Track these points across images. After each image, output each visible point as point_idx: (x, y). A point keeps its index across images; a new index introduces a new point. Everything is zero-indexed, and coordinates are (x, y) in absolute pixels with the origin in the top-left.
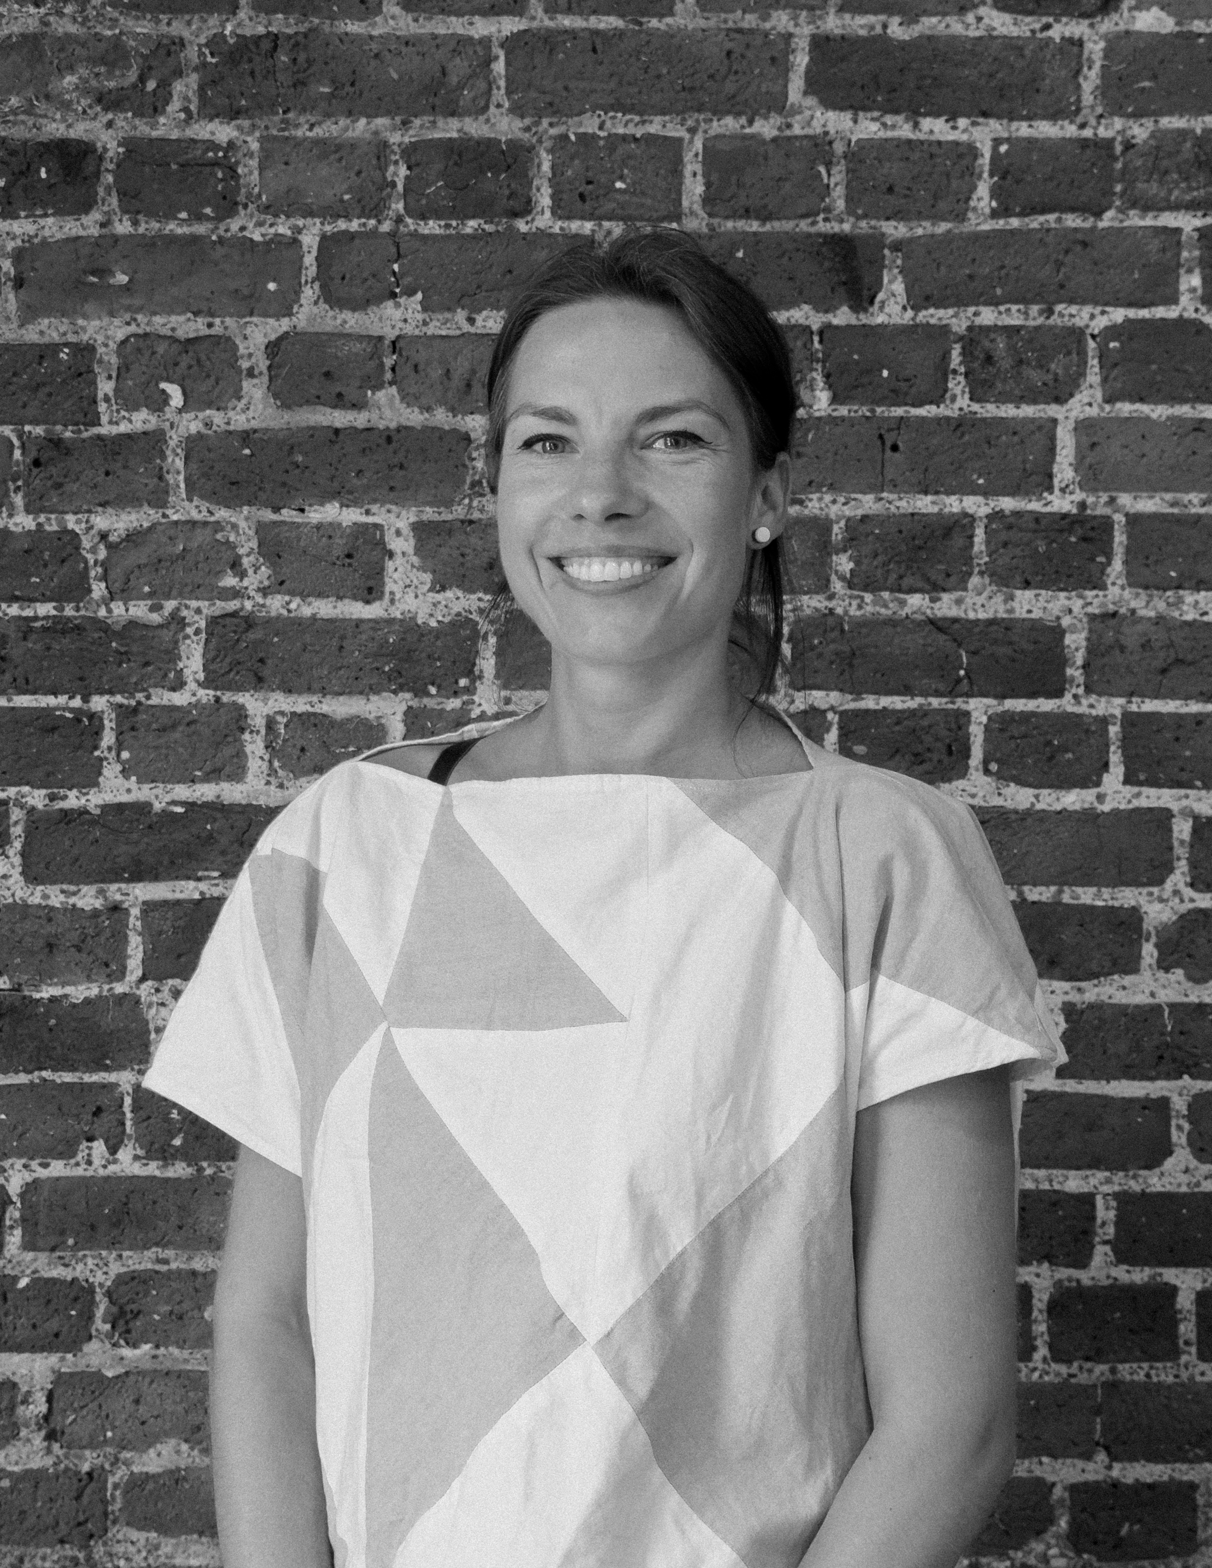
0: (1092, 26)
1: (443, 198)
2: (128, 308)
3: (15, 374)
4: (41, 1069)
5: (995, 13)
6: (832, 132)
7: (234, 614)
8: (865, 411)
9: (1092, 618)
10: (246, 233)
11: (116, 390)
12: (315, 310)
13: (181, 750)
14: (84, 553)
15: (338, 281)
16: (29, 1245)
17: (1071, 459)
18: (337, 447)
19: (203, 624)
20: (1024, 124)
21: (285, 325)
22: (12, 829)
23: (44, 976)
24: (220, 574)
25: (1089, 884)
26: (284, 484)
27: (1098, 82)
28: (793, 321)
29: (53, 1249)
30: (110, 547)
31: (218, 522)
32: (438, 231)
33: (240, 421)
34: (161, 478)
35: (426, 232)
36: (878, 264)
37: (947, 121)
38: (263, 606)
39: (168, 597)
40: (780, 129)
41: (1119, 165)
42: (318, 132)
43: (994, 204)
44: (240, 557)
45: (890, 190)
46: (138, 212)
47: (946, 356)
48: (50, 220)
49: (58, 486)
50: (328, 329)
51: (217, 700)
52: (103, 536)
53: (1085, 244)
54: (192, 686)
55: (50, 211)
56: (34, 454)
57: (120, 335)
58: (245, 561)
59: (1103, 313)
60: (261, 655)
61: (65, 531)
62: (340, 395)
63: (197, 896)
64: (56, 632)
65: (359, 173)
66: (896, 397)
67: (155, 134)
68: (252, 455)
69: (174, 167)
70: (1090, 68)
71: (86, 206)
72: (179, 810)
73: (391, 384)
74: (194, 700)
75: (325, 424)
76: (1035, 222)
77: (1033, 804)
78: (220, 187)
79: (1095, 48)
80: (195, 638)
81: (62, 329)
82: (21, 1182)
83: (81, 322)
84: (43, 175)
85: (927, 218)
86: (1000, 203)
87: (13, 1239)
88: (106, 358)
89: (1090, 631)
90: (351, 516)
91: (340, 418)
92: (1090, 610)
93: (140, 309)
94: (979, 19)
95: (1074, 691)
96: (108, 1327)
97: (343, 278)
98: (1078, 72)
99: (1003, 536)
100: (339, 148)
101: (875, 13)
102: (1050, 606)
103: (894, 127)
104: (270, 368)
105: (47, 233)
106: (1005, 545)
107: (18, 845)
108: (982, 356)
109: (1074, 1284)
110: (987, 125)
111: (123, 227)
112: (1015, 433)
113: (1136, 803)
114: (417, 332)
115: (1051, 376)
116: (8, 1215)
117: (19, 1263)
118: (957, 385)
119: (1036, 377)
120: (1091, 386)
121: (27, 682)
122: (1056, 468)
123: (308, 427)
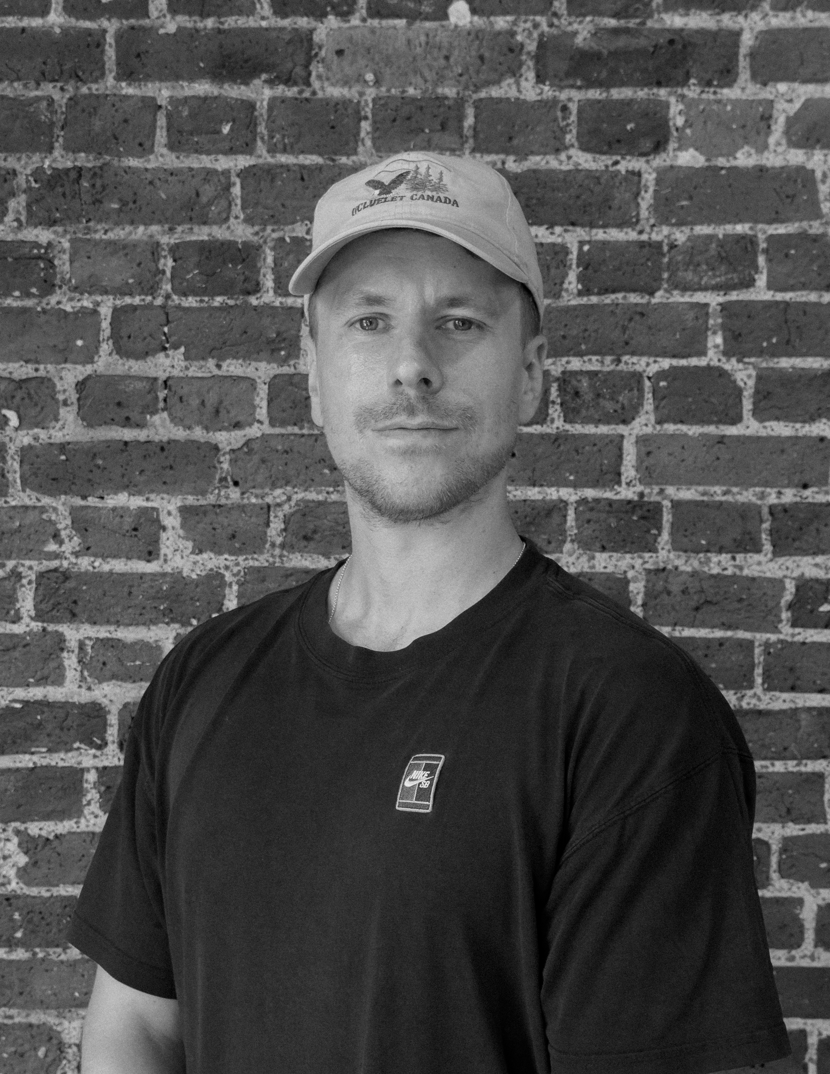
0: (648, 162)
1: (199, 282)
5: (580, 153)
7: (56, 570)
9: (648, 571)
10: (61, 306)
12: (110, 359)
13: (20, 664)
15: (126, 339)
17: (634, 463)
18: (125, 454)
19: (33, 577)
20: (601, 231)
21: (88, 369)
24: (45, 542)
26: (89, 480)
27: (652, 201)
31: (43, 507)
32: (194, 305)
33: (58, 436)
34: (3, 476)
35: (187, 305)
37: (547, 229)
38: (76, 564)
39: (9, 558)
41: (666, 260)
42: (111, 235)
43: (580, 287)
44: (59, 530)
50: (119, 373)
51: (44, 629)
53: (642, 314)
54: (26, 620)
58: (63, 534)
59: (655, 362)
60: (74, 598)
62: (128, 419)
63: (31, 765)
65: (139, 264)
68: (67, 460)
69: (10, 260)
70: (646, 191)
72: (18, 706)
73: (163, 410)
74: (28, 629)
75: (118, 438)
76: (608, 299)
78: (42, 274)
79: (649, 178)
80: (28, 587)
86: (583, 286)
89: (648, 581)
90: (137, 502)
91: (128, 434)
92: (647, 566)
94: (569, 158)
97: (129, 337)
98: (638, 194)
99: (588, 515)
100: (125, 247)
101: (497, 153)
102: (619, 563)
104: (79, 399)
106: (589, 521)
108: (572, 392)
110: (575, 231)
112: (595, 445)
114: (181, 374)
115: (620, 405)
118: (555, 411)
119: (609, 406)
120: (647, 413)
122: (623, 469)
123: (107, 441)
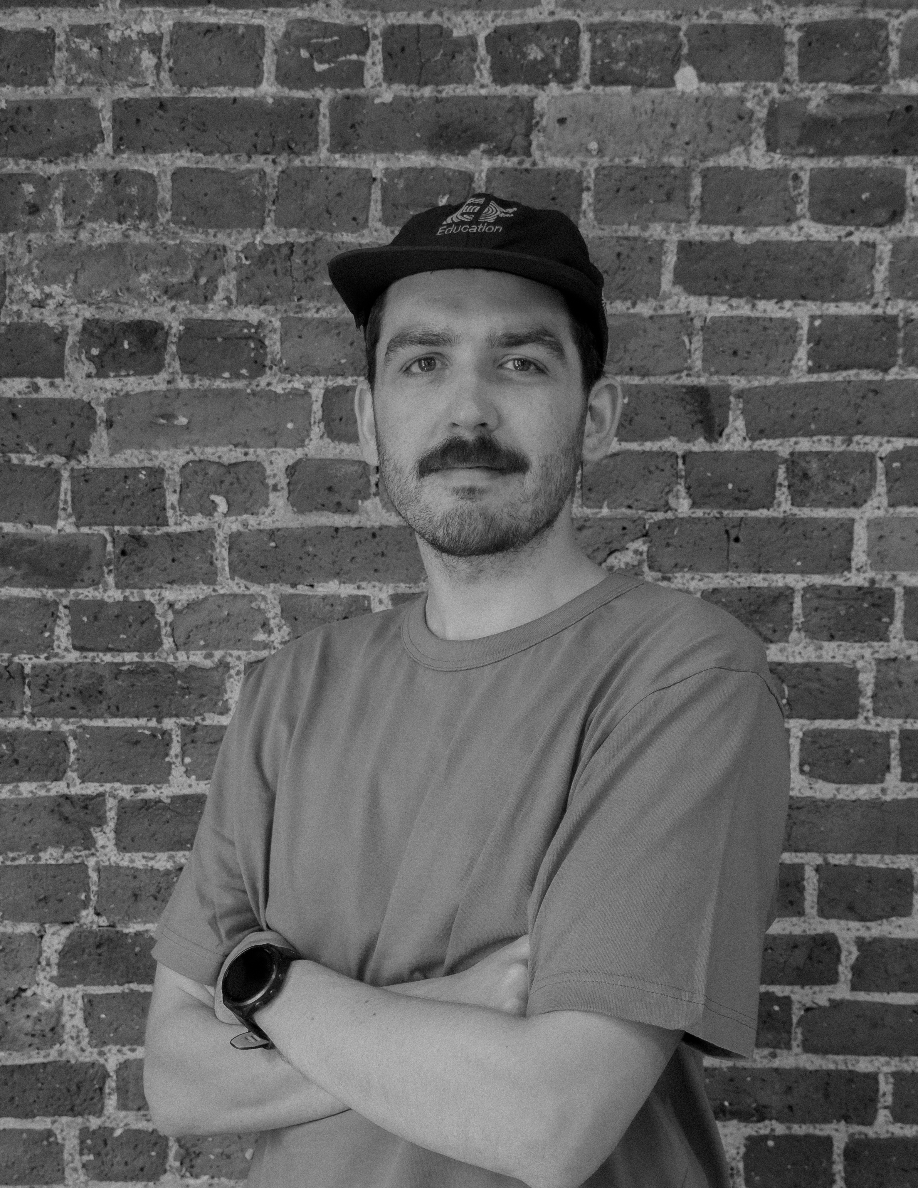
0: (882, 233)
2: (187, 442)
3: (107, 490)
4: (129, 982)
5: (812, 224)
6: (693, 311)
8: (715, 513)
9: (879, 661)
10: (272, 388)
11: (180, 501)
12: (321, 443)
14: (157, 617)
15: (337, 421)
16: (123, 1106)
17: (865, 547)
18: (336, 541)
19: (242, 667)
20: (832, 305)
21: (299, 453)
22: (108, 814)
23: (130, 917)
24: (254, 631)
25: (876, 853)
26: (299, 568)
27: (887, 273)
28: (664, 449)
29: (139, 1109)
30: (176, 612)
31: (252, 595)
33: (267, 522)
34: (212, 563)
36: (726, 406)
37: (776, 303)
39: (217, 648)
40: (655, 310)
41: (901, 335)
42: (323, 314)
43: (810, 363)
44: (268, 619)
45: (735, 353)
46: (194, 373)
47: (774, 474)
48: (132, 379)
49: (139, 569)
50: (331, 456)
52: (171, 605)
53: (876, 392)
55: (131, 372)
56: (121, 547)
57: (182, 461)
58: (273, 623)
59: (888, 442)
61: (144, 601)
62: (339, 504)
64: (138, 673)
65: (352, 344)
66: (738, 502)
67: (206, 316)
68: (276, 547)
69: (219, 340)
70: (881, 264)
71: (157, 367)
73: (375, 495)
75: (329, 524)
76: (840, 376)
77: (835, 795)
78: (252, 355)
79: (885, 250)
80: (236, 677)
81: (141, 457)
82: (116, 1062)
83: (154, 452)
84: (126, 346)
85: (761, 374)
86: (815, 363)
87: (111, 1102)
88: (172, 477)
89: (878, 671)
90: (347, 590)
91: (339, 520)
92: (877, 656)
93: (197, 442)
94: (801, 228)
95: (865, 714)
96: (178, 1164)
97: (341, 419)
98: (872, 266)
99: (816, 603)
100: (337, 326)
101: (725, 224)
102: (848, 653)
103: (738, 307)
104: (289, 484)
105: (129, 388)
106: (816, 609)
107: (112, 824)
108: (801, 474)
109: (863, 1137)
110: (804, 306)
111: (184, 383)
112: (824, 529)
113: (909, 795)
115: (850, 488)
116: (107, 1086)
117: (115, 1119)
118: (782, 495)
119: (840, 489)
120: (879, 495)
121: (118, 708)
122: (853, 554)
123: (317, 527)
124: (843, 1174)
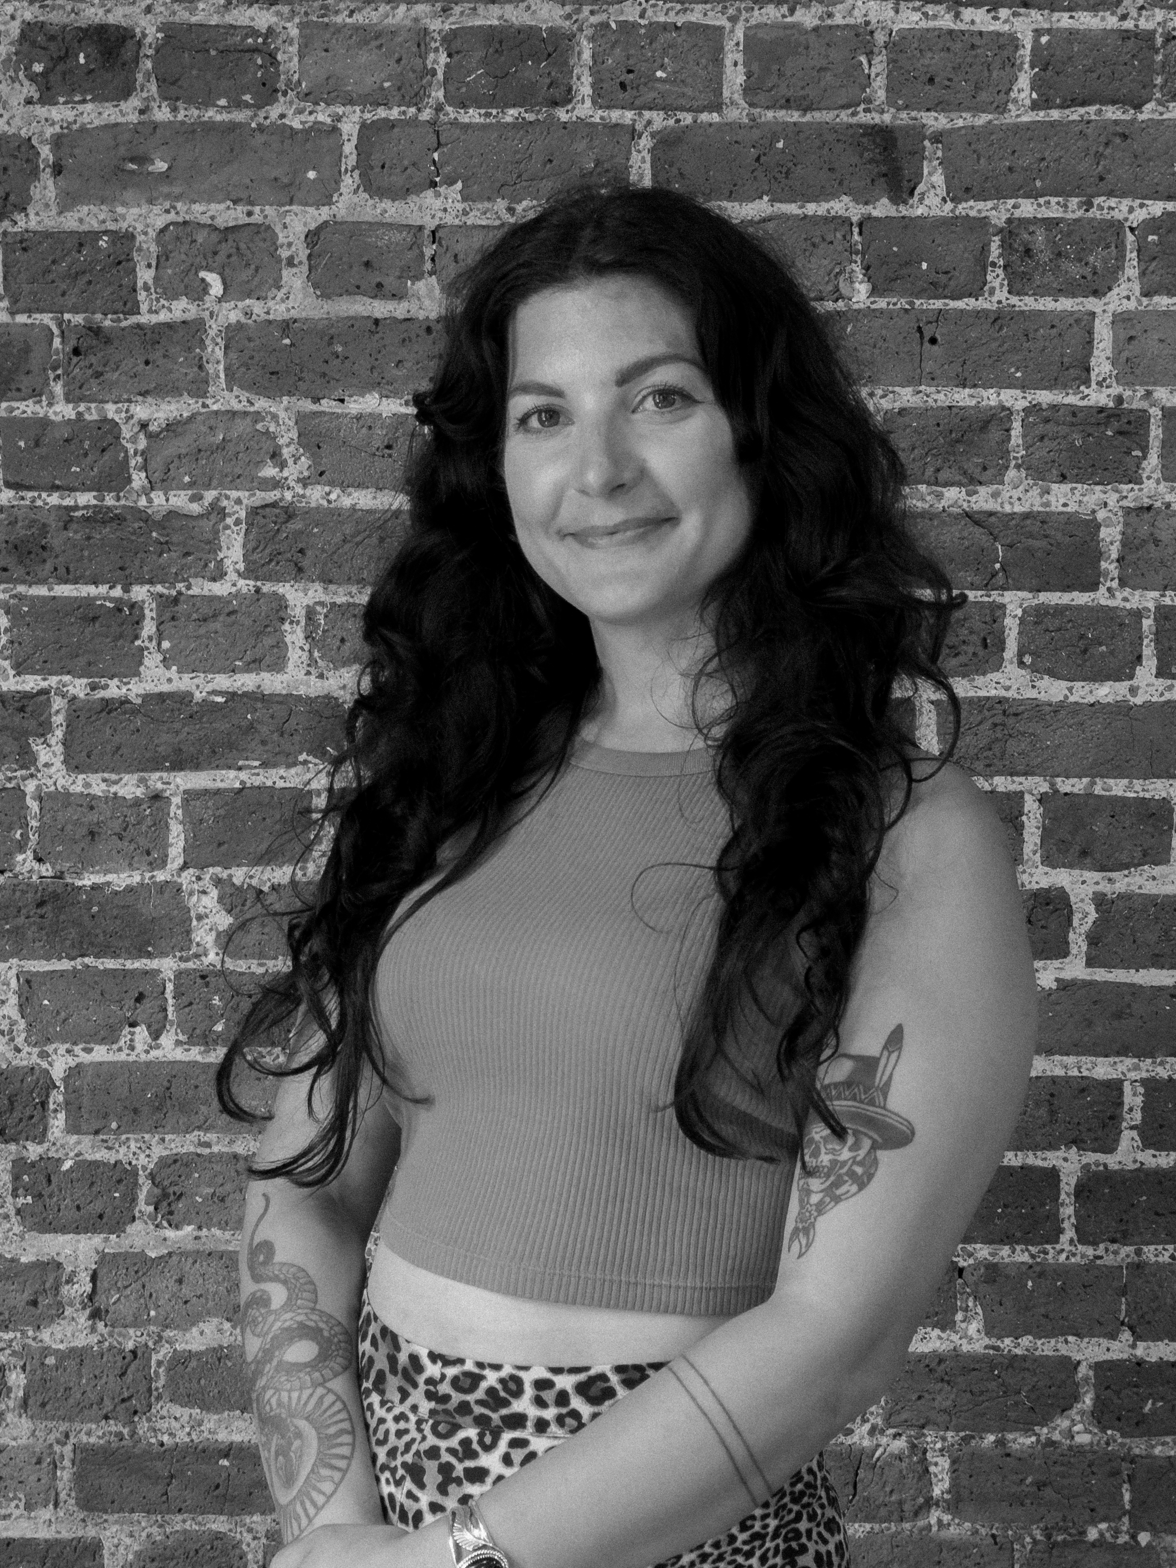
1: (483, 87)
2: (167, 196)
3: (54, 262)
4: (83, 956)
6: (874, 21)
7: (274, 505)
8: (903, 303)
9: (1128, 511)
10: (286, 121)
11: (156, 279)
12: (356, 199)
13: (221, 640)
14: (124, 442)
15: (378, 170)
16: (73, 1128)
17: (1109, 353)
18: (377, 336)
19: (243, 514)
20: (1066, 15)
21: (325, 213)
22: (54, 719)
23: (86, 863)
24: (260, 463)
25: (1121, 776)
26: (324, 375)
28: (833, 213)
29: (97, 1132)
30: (150, 436)
31: (258, 412)
32: (477, 120)
33: (279, 310)
34: (201, 367)
35: (467, 120)
36: (918, 154)
37: (988, 11)
38: (303, 496)
39: (208, 486)
40: (821, 18)
41: (1159, 58)
42: (359, 18)
43: (1034, 96)
44: (280, 447)
45: (931, 80)
46: (177, 99)
47: (985, 249)
48: (89, 107)
49: (98, 375)
50: (367, 218)
51: (258, 590)
52: (144, 426)
53: (1124, 137)
54: (232, 576)
55: (89, 97)
56: (73, 343)
57: (160, 223)
58: (286, 452)
59: (1142, 206)
60: (300, 546)
61: (105, 420)
62: (380, 285)
63: (237, 785)
64: (96, 521)
65: (399, 61)
66: (935, 289)
67: (194, 20)
68: (292, 345)
69: (213, 53)
71: (126, 92)
72: (220, 699)
73: (431, 274)
74: (234, 590)
75: (365, 314)
76: (1075, 114)
77: (1066, 697)
78: (259, 74)
80: (235, 529)
81: (102, 217)
82: (65, 1066)
83: (120, 210)
84: (82, 61)
85: (968, 109)
86: (1041, 95)
87: (56, 1123)
88: (145, 246)
89: (1126, 524)
90: (391, 407)
91: (380, 309)
92: (1125, 503)
93: (178, 198)
95: (1108, 584)
96: (151, 1208)
97: (383, 167)
99: (1040, 429)
100: (379, 34)
102: (1085, 499)
103: (935, 17)
104: (310, 257)
105: (86, 119)
106: (1042, 438)
107: (59, 733)
108: (1021, 249)
109: (1101, 1168)
110: (1027, 16)
111: (162, 114)
112: (1053, 327)
113: (1167, 696)
114: (457, 222)
115: (1090, 269)
116: (51, 1100)
117: (62, 1146)
118: (996, 278)
119: (1074, 270)
120: (1129, 280)
121: (68, 569)
122: (1093, 362)
123: (349, 318)
124: (1073, 1220)
